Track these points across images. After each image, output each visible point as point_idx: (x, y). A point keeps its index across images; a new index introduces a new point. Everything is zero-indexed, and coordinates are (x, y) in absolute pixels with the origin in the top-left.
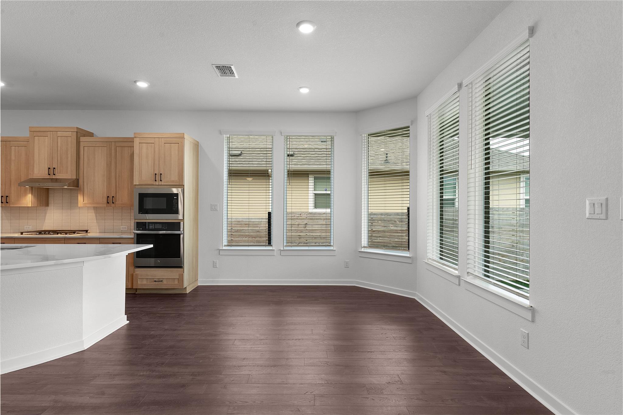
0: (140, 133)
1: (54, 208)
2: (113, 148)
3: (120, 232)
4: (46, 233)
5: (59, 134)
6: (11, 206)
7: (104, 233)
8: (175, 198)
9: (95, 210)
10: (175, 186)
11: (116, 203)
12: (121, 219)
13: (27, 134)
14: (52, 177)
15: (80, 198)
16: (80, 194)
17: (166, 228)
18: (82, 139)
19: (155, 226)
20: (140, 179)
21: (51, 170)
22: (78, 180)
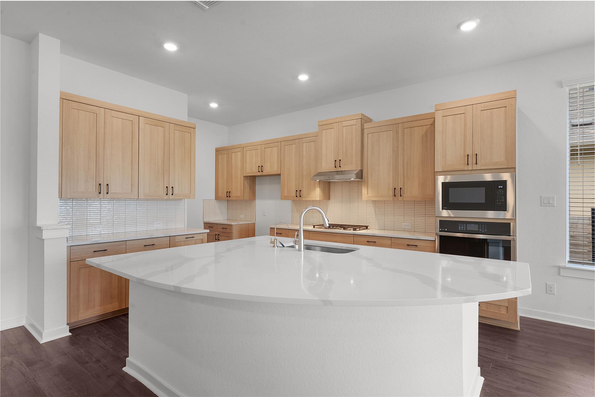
0: (444, 103)
1: (334, 202)
2: (400, 131)
3: (402, 230)
4: (334, 227)
5: (345, 124)
6: (303, 199)
7: (383, 229)
8: (499, 187)
9: (374, 204)
10: (488, 171)
11: (404, 195)
12: (403, 215)
13: (315, 129)
14: (337, 169)
15: (364, 191)
16: (364, 186)
17: (486, 230)
18: (366, 126)
19: (466, 227)
20: (444, 164)
21: (337, 163)
22: (362, 171)
